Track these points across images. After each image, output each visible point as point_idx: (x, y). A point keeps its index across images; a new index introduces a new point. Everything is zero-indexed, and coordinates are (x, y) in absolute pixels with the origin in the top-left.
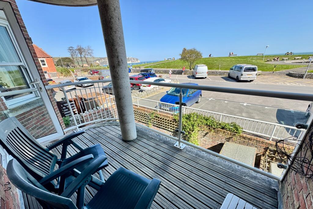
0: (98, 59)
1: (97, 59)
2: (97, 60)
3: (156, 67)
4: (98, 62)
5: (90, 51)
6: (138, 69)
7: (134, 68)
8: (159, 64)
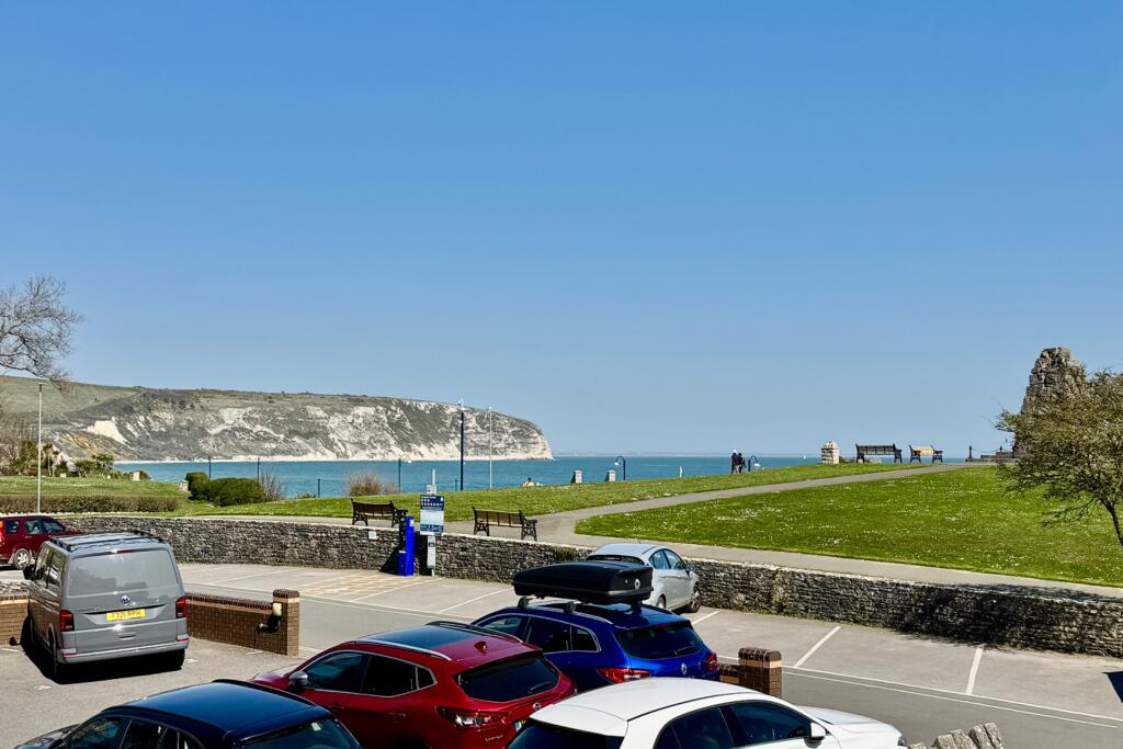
0: (114, 402)
1: (104, 398)
2: (103, 411)
3: (719, 536)
4: (107, 428)
5: (46, 327)
6: (504, 534)
7: (464, 530)
8: (750, 502)
